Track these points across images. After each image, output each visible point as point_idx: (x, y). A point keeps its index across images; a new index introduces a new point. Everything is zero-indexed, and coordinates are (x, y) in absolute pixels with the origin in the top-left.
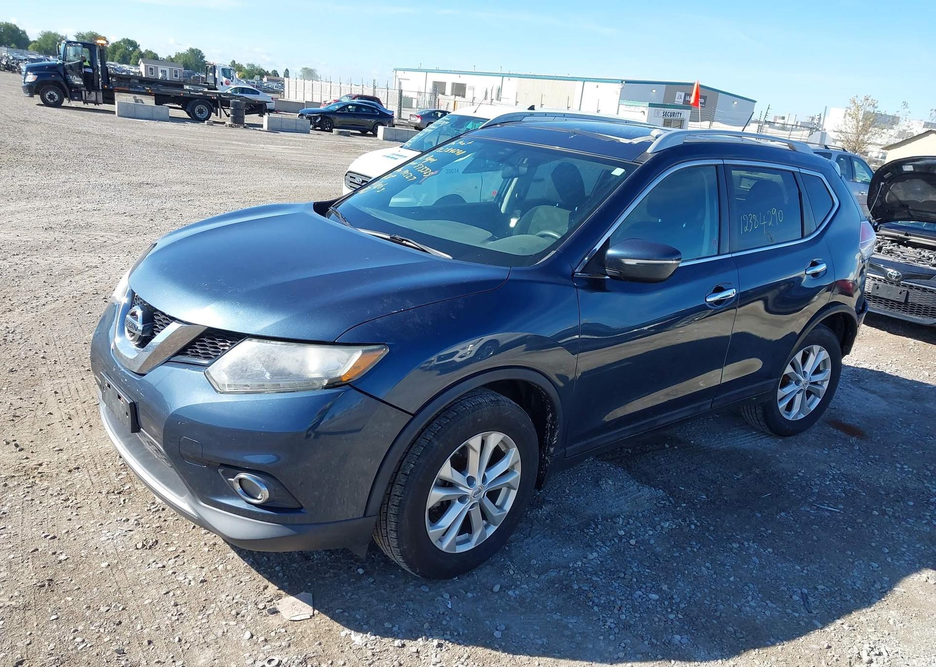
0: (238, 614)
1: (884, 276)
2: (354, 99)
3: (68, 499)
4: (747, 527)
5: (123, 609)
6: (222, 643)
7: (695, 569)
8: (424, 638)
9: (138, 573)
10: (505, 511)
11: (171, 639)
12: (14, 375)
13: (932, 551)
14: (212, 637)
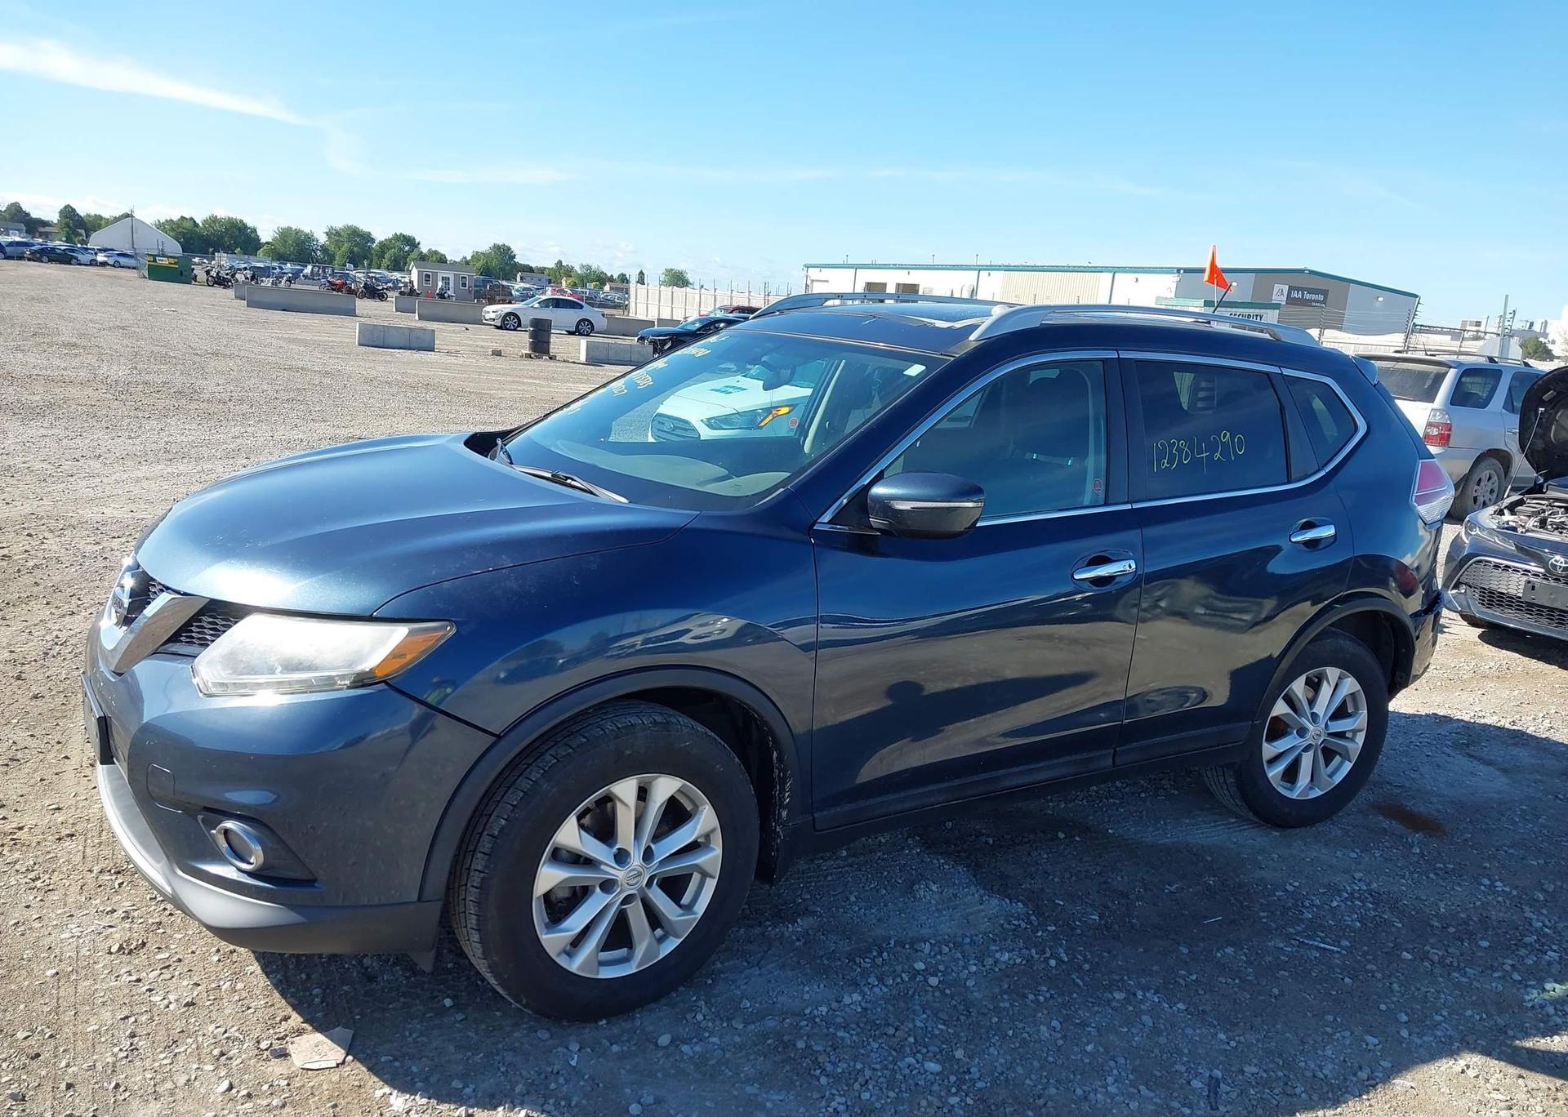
0: (222, 1054)
1: (1543, 567)
2: (731, 312)
3: (39, 878)
4: (1155, 968)
5: (51, 1036)
6: (180, 1095)
7: (1027, 1029)
8: (507, 1106)
9: (96, 987)
10: (695, 914)
11: (105, 1084)
12: (38, 703)
13: (1493, 1023)
14: (169, 1085)
